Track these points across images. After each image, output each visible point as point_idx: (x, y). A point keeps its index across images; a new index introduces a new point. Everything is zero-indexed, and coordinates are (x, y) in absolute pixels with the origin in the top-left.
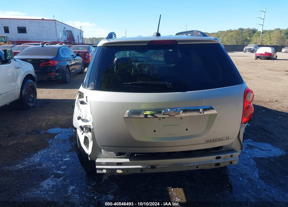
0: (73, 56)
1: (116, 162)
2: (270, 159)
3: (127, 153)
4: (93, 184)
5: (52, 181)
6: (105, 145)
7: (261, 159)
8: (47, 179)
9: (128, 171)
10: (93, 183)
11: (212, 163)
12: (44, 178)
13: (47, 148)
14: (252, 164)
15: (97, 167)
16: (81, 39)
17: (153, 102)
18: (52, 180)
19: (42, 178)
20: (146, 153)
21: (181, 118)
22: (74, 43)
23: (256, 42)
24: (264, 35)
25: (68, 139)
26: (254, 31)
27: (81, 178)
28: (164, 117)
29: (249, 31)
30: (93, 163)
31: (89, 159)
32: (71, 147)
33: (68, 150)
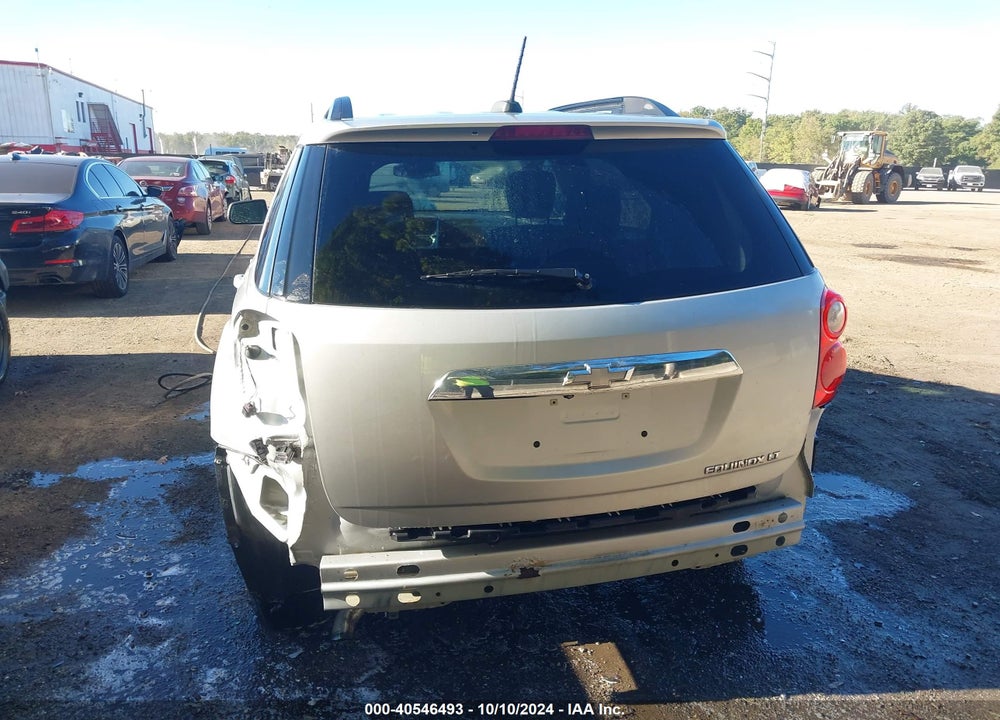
0: (132, 194)
1: (395, 565)
2: (867, 524)
3: (437, 529)
4: (294, 656)
5: (131, 658)
6: (359, 505)
7: (842, 525)
8: (107, 652)
9: (438, 594)
10: (291, 651)
11: (723, 547)
12: (96, 648)
13: (86, 537)
14: (817, 546)
15: (325, 587)
16: (145, 136)
17: (534, 340)
18: (130, 653)
19: (90, 649)
20: (506, 525)
21: (626, 395)
22: (119, 149)
23: (750, 153)
24: (771, 131)
25: (163, 497)
26: (742, 119)
27: (242, 636)
28: (571, 392)
29: (727, 117)
30: (309, 575)
31: (292, 560)
32: (180, 528)
33: (170, 538)
